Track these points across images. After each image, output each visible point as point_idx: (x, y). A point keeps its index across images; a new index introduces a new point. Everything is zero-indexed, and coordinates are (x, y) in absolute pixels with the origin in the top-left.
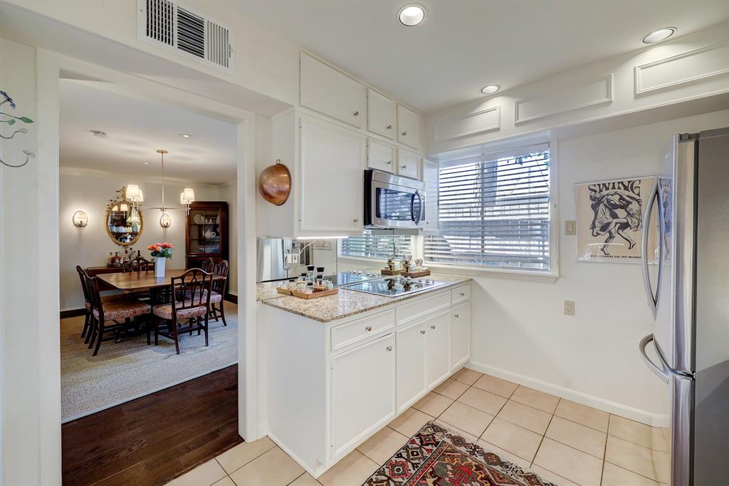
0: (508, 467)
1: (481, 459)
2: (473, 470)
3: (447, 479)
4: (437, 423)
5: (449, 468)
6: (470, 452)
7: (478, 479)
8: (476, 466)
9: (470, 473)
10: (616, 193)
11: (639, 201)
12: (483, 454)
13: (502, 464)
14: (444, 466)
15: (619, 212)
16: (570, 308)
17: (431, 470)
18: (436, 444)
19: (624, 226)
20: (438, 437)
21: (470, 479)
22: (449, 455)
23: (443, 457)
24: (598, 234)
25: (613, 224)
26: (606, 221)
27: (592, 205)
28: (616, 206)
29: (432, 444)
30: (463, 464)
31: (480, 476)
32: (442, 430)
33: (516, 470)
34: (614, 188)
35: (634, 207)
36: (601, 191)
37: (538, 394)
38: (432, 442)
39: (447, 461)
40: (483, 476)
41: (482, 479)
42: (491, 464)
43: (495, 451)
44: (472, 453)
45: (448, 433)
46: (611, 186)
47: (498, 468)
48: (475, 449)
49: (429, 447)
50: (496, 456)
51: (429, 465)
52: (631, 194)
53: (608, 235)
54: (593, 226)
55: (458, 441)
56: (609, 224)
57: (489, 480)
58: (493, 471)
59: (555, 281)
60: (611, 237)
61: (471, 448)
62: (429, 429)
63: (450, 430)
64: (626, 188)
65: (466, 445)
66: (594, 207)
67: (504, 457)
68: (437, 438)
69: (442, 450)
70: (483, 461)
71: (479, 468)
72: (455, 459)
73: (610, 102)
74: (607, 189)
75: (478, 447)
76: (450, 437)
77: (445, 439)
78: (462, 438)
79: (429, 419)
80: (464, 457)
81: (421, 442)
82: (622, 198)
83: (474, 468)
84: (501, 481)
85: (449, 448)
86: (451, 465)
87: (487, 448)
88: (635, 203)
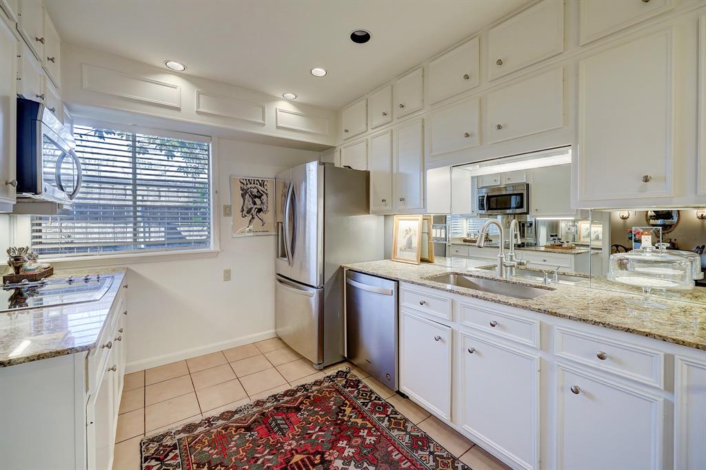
0: (241, 411)
1: (220, 422)
2: (224, 433)
3: (215, 456)
4: (150, 435)
5: (206, 449)
6: (208, 426)
7: (234, 433)
8: (222, 429)
9: (224, 436)
10: (255, 187)
11: (267, 194)
12: (218, 419)
13: (236, 412)
14: (201, 452)
15: (257, 200)
16: (227, 275)
17: (195, 466)
18: (175, 447)
19: (260, 210)
20: (168, 441)
21: (229, 439)
22: (196, 443)
23: (192, 450)
24: (246, 216)
25: (253, 210)
26: (250, 207)
27: (242, 194)
28: (256, 197)
29: (171, 451)
30: (213, 437)
31: (233, 431)
32: (164, 436)
33: (247, 407)
34: (254, 184)
35: (264, 197)
36: (247, 184)
37: (207, 358)
38: (169, 449)
39: (200, 448)
40: (234, 429)
41: (235, 431)
42: (230, 418)
43: (222, 410)
44: (210, 425)
45: (173, 431)
46: (253, 182)
47: (237, 416)
48: (209, 422)
49: (171, 455)
50: (227, 412)
51: (188, 465)
52: (263, 189)
53: (251, 217)
54: (243, 211)
55: (190, 428)
56: (251, 208)
57: (240, 427)
58: (236, 421)
59: (217, 255)
60: (253, 218)
61: (206, 423)
62: (151, 445)
63: (172, 429)
64: (261, 185)
65: (200, 425)
66: (243, 196)
67: (232, 408)
68: (169, 443)
69: (186, 446)
70: (224, 422)
71: (226, 428)
72: (203, 440)
73: (264, 124)
74: (251, 183)
75: (210, 418)
76: (179, 432)
77: (178, 437)
78: (191, 424)
79: (138, 440)
80: (208, 433)
81: (157, 460)
82: (258, 191)
83: (223, 431)
84: (246, 421)
85: (189, 440)
86: (205, 447)
87: (216, 413)
88: (265, 195)
